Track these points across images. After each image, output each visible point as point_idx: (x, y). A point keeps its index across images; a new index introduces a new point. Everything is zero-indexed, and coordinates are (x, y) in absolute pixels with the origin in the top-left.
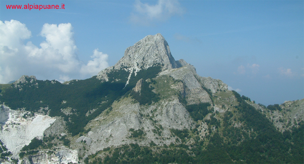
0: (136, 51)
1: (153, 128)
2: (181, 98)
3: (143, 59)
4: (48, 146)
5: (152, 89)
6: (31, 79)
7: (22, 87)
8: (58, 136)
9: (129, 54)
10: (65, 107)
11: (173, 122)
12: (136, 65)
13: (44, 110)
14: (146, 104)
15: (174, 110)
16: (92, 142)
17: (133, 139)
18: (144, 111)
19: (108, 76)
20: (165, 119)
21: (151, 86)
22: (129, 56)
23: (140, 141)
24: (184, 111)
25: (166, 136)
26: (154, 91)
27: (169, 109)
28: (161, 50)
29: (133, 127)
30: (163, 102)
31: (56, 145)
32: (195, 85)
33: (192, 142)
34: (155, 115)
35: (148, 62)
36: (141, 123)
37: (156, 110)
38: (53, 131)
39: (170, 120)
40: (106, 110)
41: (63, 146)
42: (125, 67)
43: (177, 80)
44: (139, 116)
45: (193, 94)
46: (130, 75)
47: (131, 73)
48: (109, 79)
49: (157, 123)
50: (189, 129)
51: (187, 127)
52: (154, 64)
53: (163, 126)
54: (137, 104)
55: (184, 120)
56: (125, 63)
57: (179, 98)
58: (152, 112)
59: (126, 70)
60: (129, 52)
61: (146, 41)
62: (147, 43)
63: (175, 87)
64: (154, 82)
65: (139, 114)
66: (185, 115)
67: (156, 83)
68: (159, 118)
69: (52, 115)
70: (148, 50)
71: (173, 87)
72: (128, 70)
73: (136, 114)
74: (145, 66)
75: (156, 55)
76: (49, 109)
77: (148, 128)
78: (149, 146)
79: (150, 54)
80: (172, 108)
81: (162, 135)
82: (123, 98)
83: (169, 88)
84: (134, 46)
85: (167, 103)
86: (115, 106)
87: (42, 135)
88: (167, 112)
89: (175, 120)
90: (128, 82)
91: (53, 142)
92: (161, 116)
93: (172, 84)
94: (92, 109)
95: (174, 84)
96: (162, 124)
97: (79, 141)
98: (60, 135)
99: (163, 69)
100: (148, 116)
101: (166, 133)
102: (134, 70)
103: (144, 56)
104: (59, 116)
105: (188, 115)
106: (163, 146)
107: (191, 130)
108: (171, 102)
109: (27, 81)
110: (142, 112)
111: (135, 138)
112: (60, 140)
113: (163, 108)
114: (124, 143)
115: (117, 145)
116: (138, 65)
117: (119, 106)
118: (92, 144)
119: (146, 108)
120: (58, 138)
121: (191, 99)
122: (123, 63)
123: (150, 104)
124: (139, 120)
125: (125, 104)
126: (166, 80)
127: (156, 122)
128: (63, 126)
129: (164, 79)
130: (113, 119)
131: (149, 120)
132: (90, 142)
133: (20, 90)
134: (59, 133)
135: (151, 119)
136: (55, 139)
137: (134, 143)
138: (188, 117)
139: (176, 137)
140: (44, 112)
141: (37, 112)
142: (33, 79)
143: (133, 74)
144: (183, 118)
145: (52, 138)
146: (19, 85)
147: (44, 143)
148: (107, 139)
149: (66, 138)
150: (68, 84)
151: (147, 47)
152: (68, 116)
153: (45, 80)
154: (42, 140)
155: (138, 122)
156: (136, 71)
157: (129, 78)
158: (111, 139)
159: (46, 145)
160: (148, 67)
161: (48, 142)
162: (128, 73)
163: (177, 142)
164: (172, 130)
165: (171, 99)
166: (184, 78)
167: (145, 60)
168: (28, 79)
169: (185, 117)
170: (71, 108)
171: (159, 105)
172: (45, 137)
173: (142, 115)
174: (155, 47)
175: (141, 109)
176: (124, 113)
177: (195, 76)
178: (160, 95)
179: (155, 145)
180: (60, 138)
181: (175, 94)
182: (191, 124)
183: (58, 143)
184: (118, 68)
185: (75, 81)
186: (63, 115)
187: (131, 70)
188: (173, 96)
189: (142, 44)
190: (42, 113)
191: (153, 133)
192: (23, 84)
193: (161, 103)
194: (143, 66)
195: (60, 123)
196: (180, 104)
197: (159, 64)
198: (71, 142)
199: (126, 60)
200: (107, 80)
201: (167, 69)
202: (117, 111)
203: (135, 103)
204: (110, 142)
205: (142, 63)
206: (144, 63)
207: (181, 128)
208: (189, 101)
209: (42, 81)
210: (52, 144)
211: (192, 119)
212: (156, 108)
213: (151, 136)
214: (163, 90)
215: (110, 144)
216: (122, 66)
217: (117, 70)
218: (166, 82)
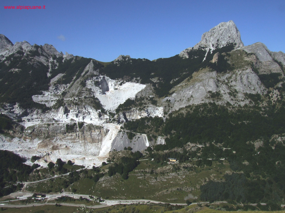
0: (212, 35)
1: (229, 91)
2: (253, 68)
3: (217, 41)
4: (139, 105)
5: (227, 61)
6: (127, 58)
7: (119, 64)
8: (147, 97)
9: (205, 38)
10: (153, 77)
11: (247, 88)
12: (211, 46)
13: (136, 80)
14: (222, 72)
15: (248, 77)
16: (175, 101)
17: (211, 99)
18: (220, 78)
19: (188, 54)
20: (239, 85)
21: (226, 59)
22: (206, 39)
23: (217, 101)
24: (256, 79)
25: (240, 99)
26: (229, 62)
27: (243, 77)
28: (233, 33)
29: (210, 90)
30: (237, 71)
31: (145, 104)
32: (266, 58)
33: (265, 105)
34: (230, 81)
35: (222, 43)
36: (218, 86)
37: (230, 78)
38: (143, 94)
39: (244, 86)
40: (187, 79)
41: (151, 105)
42: (202, 48)
43: (249, 53)
44: (216, 81)
45: (264, 66)
46: (207, 53)
47: (207, 51)
48: (189, 56)
49: (232, 88)
50: (261, 94)
51: (259, 92)
52: (227, 44)
53: (237, 90)
54: (214, 72)
55: (257, 86)
56: (202, 45)
57: (251, 68)
58: (227, 79)
59: (203, 49)
60: (205, 36)
61: (220, 27)
62: (221, 28)
63: (248, 59)
64: (229, 55)
65: (216, 80)
66: (257, 82)
67: (231, 56)
68: (234, 83)
69: (142, 83)
70: (222, 33)
71: (246, 59)
72: (205, 49)
73: (214, 79)
74: (219, 46)
75: (229, 37)
76: (140, 79)
77: (224, 91)
78: (225, 105)
79: (224, 37)
80: (246, 76)
81: (237, 97)
82: (202, 69)
83: (243, 60)
84: (210, 32)
85: (240, 72)
86: (195, 75)
87: (134, 97)
88: (241, 79)
89: (248, 86)
90: (205, 59)
91: (143, 102)
92: (236, 82)
93: (245, 57)
94: (176, 78)
95: (247, 56)
96: (237, 88)
97: (164, 101)
98: (149, 97)
99: (235, 48)
100: (224, 81)
101: (240, 96)
102: (210, 50)
103: (218, 38)
104: (149, 83)
105: (260, 82)
106: (238, 106)
107: (263, 95)
108: (244, 72)
109: (123, 60)
110: (219, 79)
111: (213, 98)
112: (149, 100)
113: (237, 76)
114: (203, 102)
115: (197, 103)
116: (213, 45)
117: (199, 75)
118: (176, 102)
119: (222, 75)
120: (147, 99)
121: (262, 70)
122: (201, 45)
123: (225, 72)
124: (216, 84)
125: (203, 73)
126: (239, 53)
127: (231, 86)
128: (151, 90)
129: (237, 53)
130: (193, 84)
131: (225, 85)
132: (174, 101)
133: (118, 65)
134: (148, 95)
135: (227, 84)
136: (145, 100)
137: (212, 102)
138: (260, 84)
139: (249, 100)
140: (136, 81)
141: (131, 81)
142: (128, 57)
143: (209, 52)
144: (255, 85)
145: (142, 99)
146: (117, 62)
147: (136, 103)
148: (188, 99)
149: (154, 99)
150: (156, 61)
151: (221, 32)
152: (156, 83)
153: (138, 59)
154: (134, 100)
155: (215, 86)
156: (212, 50)
157: (206, 55)
158: (192, 99)
159: (137, 104)
160: (222, 46)
161: (139, 102)
162: (205, 52)
163: (250, 104)
164: (246, 94)
165: (244, 69)
166: (256, 52)
167: (219, 42)
168: (124, 58)
169: (257, 84)
170: (158, 78)
171: (234, 73)
172: (137, 98)
173: (218, 81)
174: (228, 31)
175: (218, 76)
176: (203, 79)
177: (266, 50)
178: (234, 65)
179: (230, 105)
180: (149, 99)
181: (248, 65)
182: (263, 91)
183: (147, 103)
184: (196, 48)
185: (161, 59)
186: (151, 82)
187: (207, 50)
188: (246, 66)
189: (216, 29)
190: (135, 81)
191: (229, 96)
192: (120, 61)
193: (236, 71)
194: (218, 46)
195: (149, 88)
196: (253, 73)
197: (232, 44)
198: (158, 102)
199: (203, 42)
200: (187, 57)
201: (239, 47)
202: (196, 78)
203: (212, 71)
204: (191, 101)
205: (217, 44)
206: (218, 43)
207: (254, 93)
208: (260, 72)
209: (135, 59)
210: (142, 103)
211: (264, 86)
212: (231, 75)
213: (227, 98)
214: (236, 62)
215: (191, 103)
216: (200, 46)
217: (195, 50)
218: (239, 55)
